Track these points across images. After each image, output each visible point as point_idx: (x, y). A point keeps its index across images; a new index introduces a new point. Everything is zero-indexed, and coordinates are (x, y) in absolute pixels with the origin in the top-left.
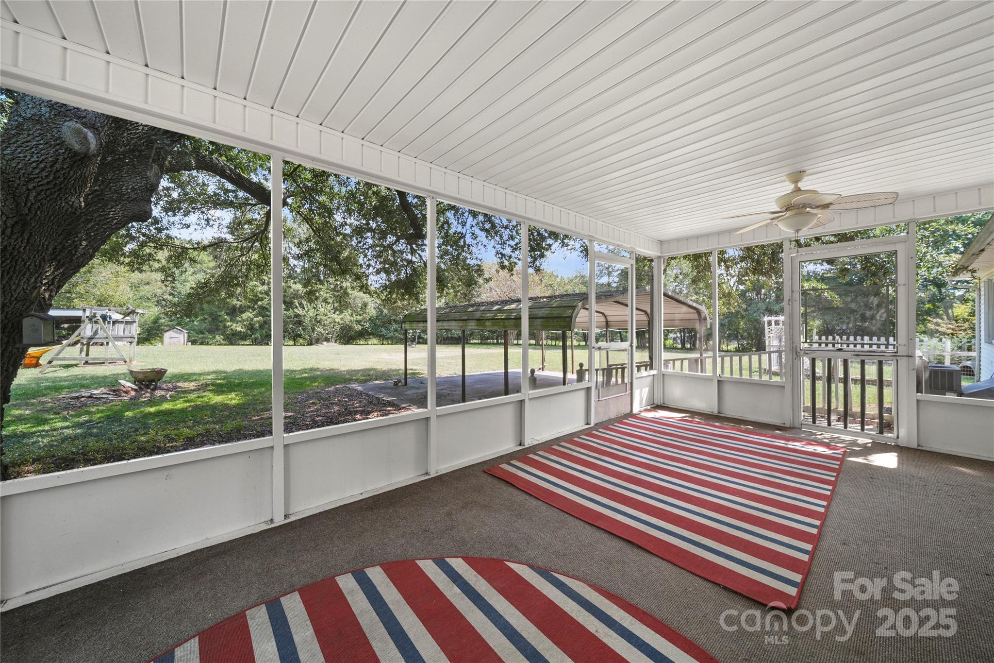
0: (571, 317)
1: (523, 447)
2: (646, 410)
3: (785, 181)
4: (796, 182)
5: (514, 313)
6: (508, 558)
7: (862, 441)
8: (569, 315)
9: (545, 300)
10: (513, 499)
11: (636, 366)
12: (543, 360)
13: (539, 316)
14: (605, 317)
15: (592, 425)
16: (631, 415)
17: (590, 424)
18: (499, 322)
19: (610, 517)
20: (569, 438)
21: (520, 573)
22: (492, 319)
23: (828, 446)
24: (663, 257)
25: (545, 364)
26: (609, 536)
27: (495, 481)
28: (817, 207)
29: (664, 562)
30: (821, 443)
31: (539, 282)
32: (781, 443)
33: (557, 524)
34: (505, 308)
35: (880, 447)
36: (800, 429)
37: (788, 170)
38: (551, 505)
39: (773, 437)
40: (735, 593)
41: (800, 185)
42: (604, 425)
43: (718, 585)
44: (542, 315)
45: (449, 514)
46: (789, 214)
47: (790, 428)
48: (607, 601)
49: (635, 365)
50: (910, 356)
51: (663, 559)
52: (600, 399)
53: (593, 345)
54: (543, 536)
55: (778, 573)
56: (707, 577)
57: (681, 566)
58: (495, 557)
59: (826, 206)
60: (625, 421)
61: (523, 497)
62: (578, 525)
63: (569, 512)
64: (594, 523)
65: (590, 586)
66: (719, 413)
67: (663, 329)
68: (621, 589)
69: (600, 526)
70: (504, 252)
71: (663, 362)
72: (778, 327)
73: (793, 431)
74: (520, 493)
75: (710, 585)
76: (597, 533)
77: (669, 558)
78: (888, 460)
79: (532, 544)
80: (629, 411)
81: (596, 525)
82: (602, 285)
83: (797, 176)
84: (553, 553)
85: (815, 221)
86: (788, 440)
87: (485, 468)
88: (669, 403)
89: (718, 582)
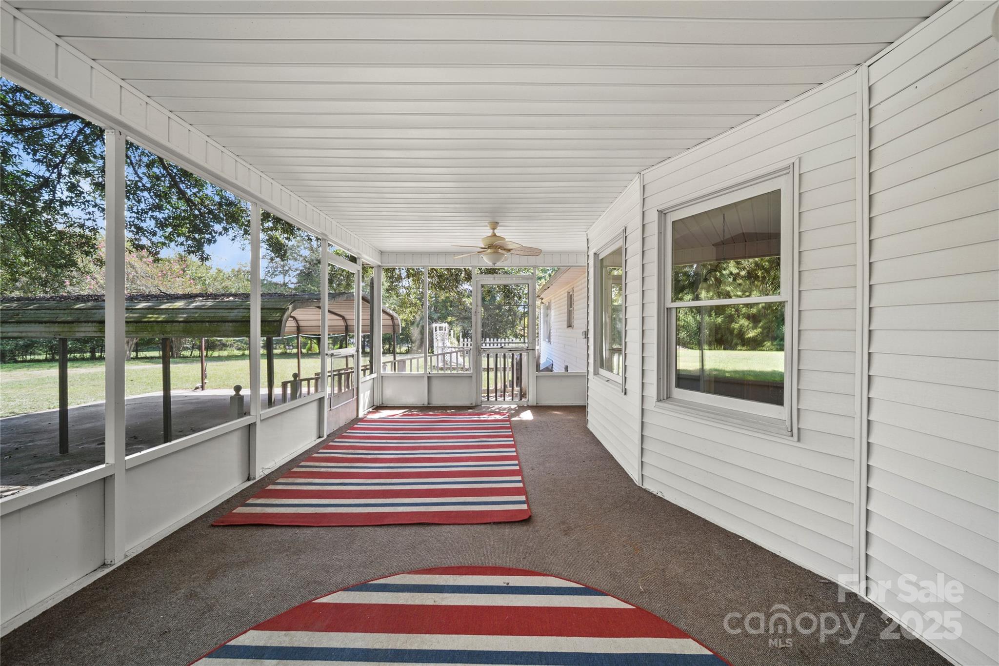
0: (280, 321)
1: (254, 481)
2: (369, 413)
3: (487, 226)
4: (494, 229)
5: (183, 313)
6: (314, 597)
7: (513, 406)
8: (278, 319)
9: (231, 298)
10: (279, 539)
11: (362, 370)
12: (203, 376)
13: (229, 319)
14: (297, 321)
15: (325, 437)
16: (357, 420)
17: (323, 437)
18: (152, 327)
19: (393, 512)
20: (307, 455)
21: (338, 602)
22: (136, 322)
23: (499, 413)
24: (382, 266)
25: (206, 381)
26: (401, 528)
27: (240, 531)
28: (505, 250)
29: (451, 526)
30: (496, 413)
31: (181, 272)
32: (476, 418)
33: (347, 540)
34: (163, 307)
35: (522, 408)
36: (481, 405)
37: (490, 219)
38: (330, 526)
39: (470, 414)
40: (500, 523)
41: (496, 231)
42: (339, 433)
43: (490, 523)
44: (234, 318)
45: (192, 595)
46: (489, 251)
47: (475, 406)
48: (428, 576)
49: (361, 368)
50: (534, 350)
51: (449, 524)
52: (332, 408)
53: (326, 352)
54: (340, 557)
55: (514, 500)
56: (482, 522)
57: (463, 523)
58: (297, 604)
59: (509, 250)
60: (356, 426)
61: (290, 532)
62: (369, 531)
63: (353, 525)
64: (383, 523)
65: (409, 573)
66: (428, 404)
67: (361, 334)
68: (434, 561)
69: (389, 523)
70: (143, 225)
71: (382, 365)
72: (442, 331)
73: (478, 408)
74: (283, 530)
75: (485, 526)
76: (389, 530)
77: (453, 522)
78: (527, 416)
79: (331, 570)
80: (355, 416)
81: (386, 523)
82: (276, 284)
83: (494, 225)
84: (359, 567)
85: (504, 258)
86: (479, 414)
87: (211, 521)
88: (386, 403)
89: (489, 522)
